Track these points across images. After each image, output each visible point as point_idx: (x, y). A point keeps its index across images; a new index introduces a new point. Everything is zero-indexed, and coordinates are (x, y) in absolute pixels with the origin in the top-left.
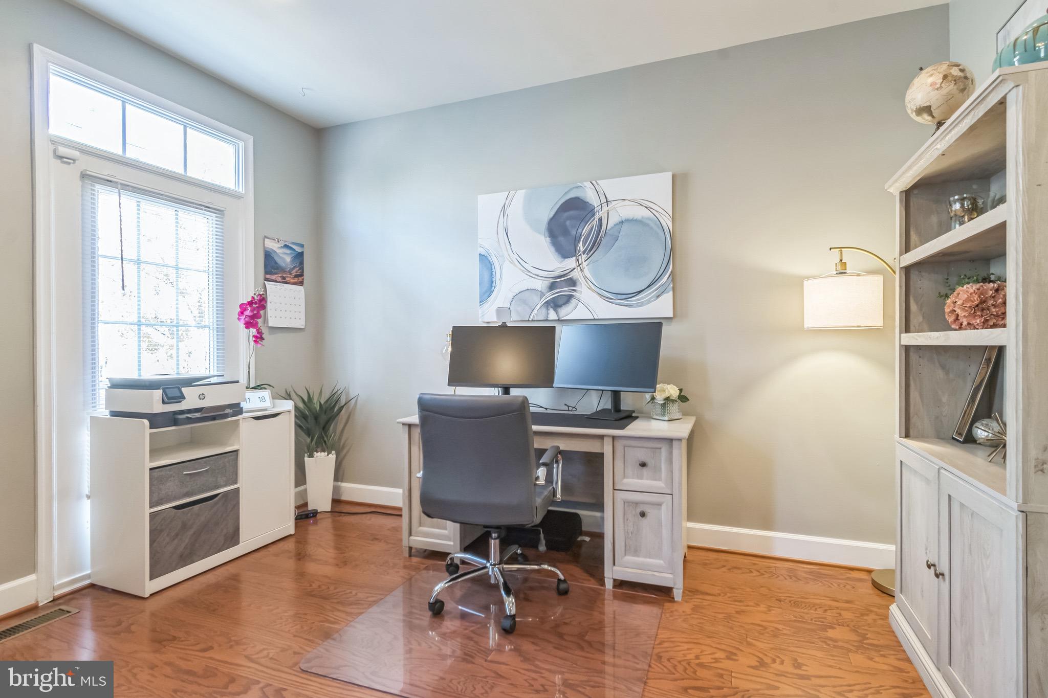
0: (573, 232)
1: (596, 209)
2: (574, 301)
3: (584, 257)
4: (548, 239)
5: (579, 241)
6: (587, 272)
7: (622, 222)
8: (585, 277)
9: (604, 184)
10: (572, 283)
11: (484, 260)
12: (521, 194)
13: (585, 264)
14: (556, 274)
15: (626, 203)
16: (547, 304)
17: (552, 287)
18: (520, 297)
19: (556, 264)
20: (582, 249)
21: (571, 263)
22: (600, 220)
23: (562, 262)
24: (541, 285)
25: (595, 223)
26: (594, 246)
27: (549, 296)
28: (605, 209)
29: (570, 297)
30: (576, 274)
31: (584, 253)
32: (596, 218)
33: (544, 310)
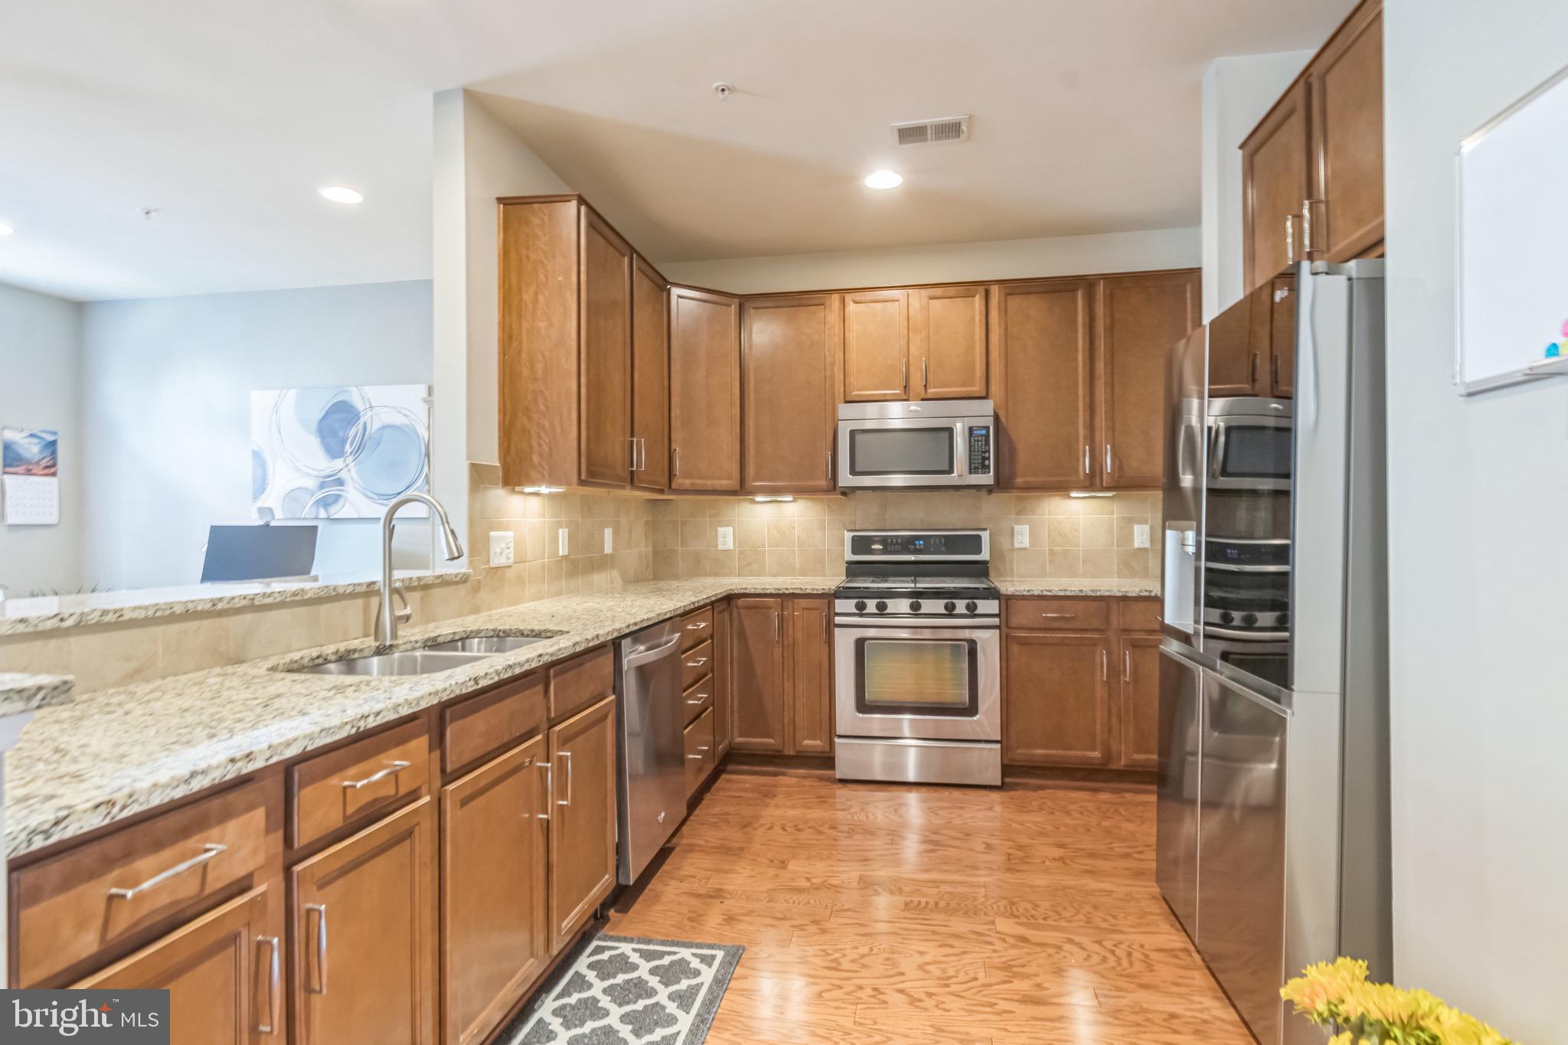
0: (341, 434)
1: (361, 414)
2: (341, 501)
3: (351, 458)
4: (319, 439)
5: (347, 440)
6: (353, 472)
7: (384, 428)
8: (352, 478)
9: (369, 391)
10: (340, 482)
11: (257, 455)
12: (293, 392)
13: (352, 465)
14: (326, 473)
15: (387, 409)
16: (317, 502)
17: (322, 486)
18: (292, 497)
19: (326, 465)
20: (349, 451)
21: (339, 463)
22: (365, 424)
23: (330, 462)
24: (311, 483)
25: (361, 426)
26: (360, 448)
27: (320, 495)
28: (369, 414)
29: (339, 496)
30: (343, 475)
31: (351, 453)
32: (362, 421)
33: (314, 509)
